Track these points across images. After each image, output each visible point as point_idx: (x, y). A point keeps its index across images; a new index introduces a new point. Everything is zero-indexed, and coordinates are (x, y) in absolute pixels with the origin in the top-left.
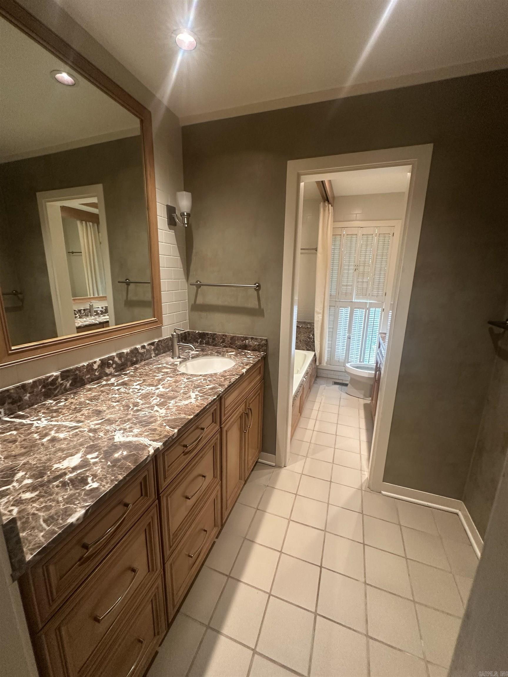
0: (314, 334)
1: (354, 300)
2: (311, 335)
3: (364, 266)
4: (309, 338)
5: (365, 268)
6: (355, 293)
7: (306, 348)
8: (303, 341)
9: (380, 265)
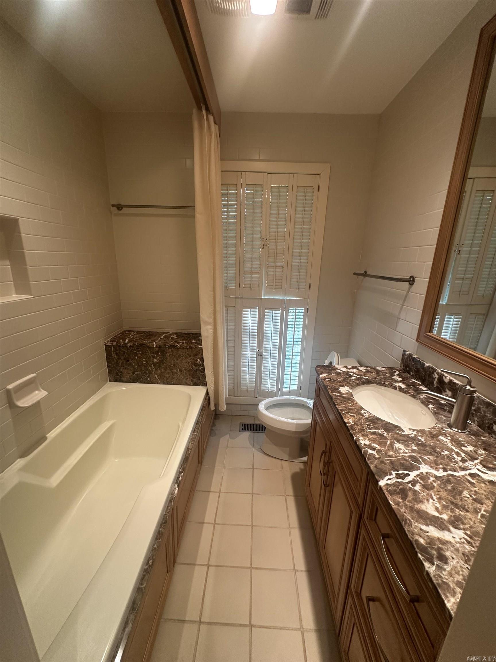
0: (203, 358)
1: (264, 296)
2: (199, 360)
3: (276, 240)
4: (196, 365)
5: (279, 244)
6: (265, 285)
7: (192, 381)
8: (186, 370)
9: (300, 239)
